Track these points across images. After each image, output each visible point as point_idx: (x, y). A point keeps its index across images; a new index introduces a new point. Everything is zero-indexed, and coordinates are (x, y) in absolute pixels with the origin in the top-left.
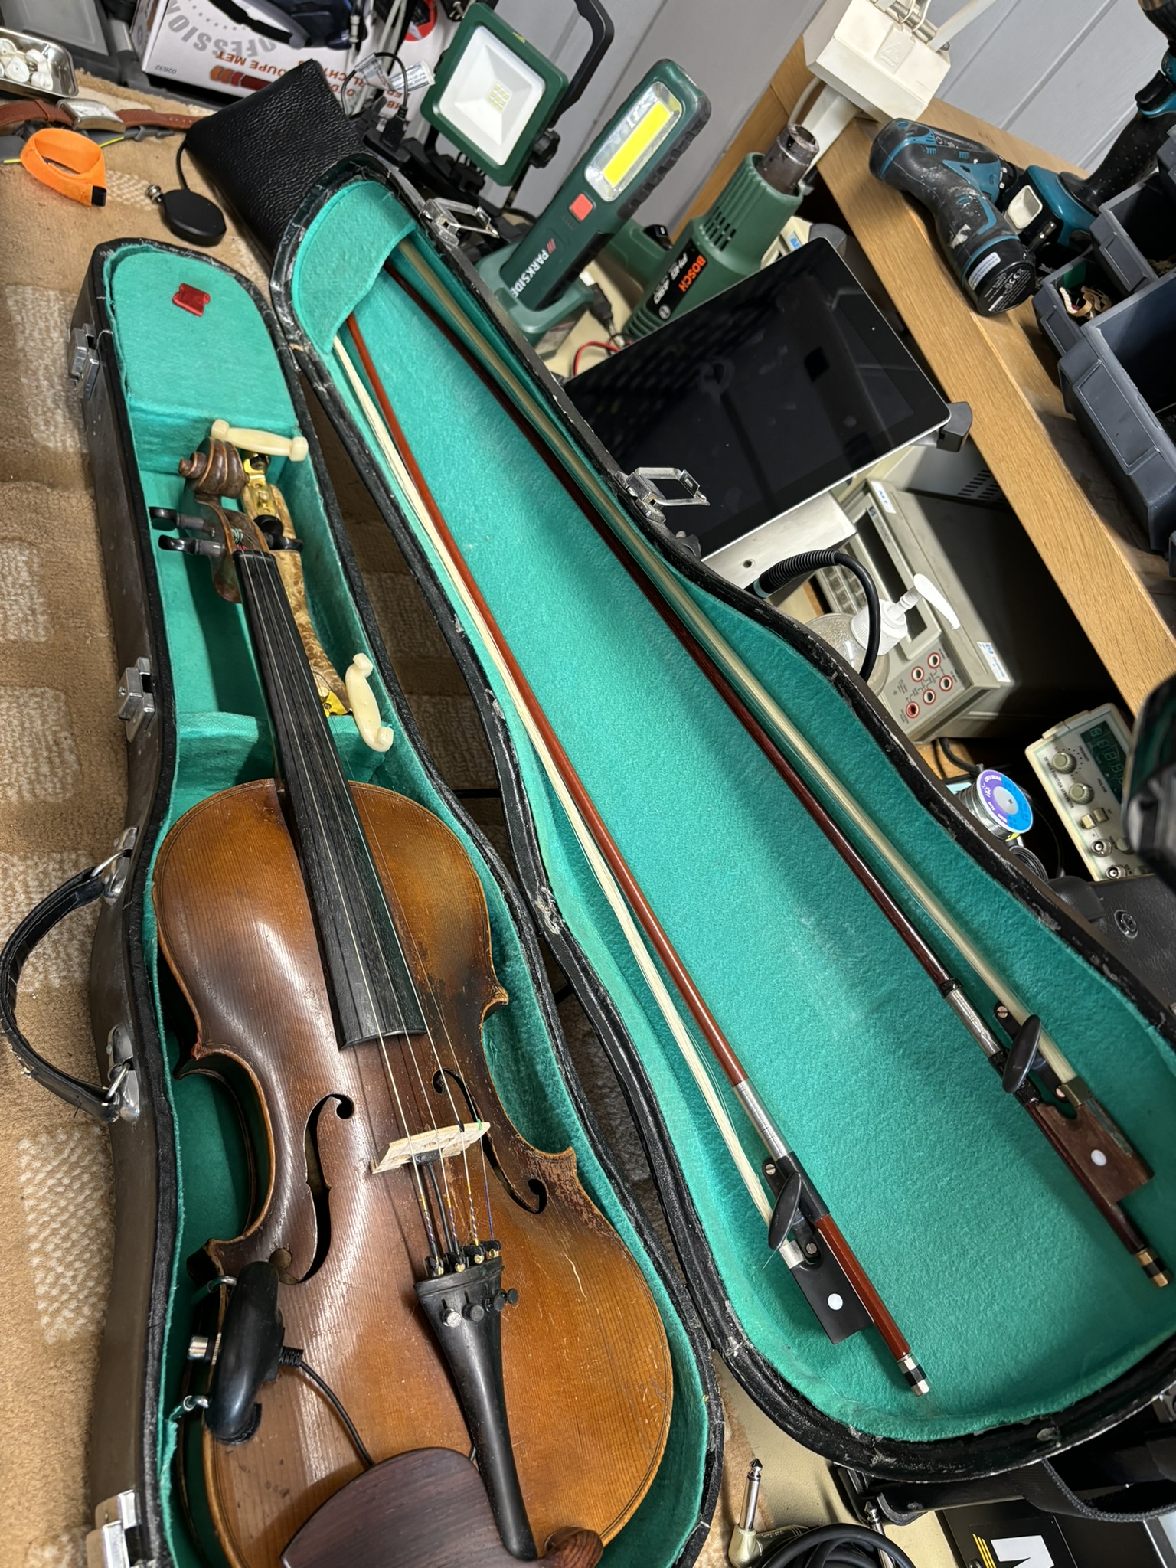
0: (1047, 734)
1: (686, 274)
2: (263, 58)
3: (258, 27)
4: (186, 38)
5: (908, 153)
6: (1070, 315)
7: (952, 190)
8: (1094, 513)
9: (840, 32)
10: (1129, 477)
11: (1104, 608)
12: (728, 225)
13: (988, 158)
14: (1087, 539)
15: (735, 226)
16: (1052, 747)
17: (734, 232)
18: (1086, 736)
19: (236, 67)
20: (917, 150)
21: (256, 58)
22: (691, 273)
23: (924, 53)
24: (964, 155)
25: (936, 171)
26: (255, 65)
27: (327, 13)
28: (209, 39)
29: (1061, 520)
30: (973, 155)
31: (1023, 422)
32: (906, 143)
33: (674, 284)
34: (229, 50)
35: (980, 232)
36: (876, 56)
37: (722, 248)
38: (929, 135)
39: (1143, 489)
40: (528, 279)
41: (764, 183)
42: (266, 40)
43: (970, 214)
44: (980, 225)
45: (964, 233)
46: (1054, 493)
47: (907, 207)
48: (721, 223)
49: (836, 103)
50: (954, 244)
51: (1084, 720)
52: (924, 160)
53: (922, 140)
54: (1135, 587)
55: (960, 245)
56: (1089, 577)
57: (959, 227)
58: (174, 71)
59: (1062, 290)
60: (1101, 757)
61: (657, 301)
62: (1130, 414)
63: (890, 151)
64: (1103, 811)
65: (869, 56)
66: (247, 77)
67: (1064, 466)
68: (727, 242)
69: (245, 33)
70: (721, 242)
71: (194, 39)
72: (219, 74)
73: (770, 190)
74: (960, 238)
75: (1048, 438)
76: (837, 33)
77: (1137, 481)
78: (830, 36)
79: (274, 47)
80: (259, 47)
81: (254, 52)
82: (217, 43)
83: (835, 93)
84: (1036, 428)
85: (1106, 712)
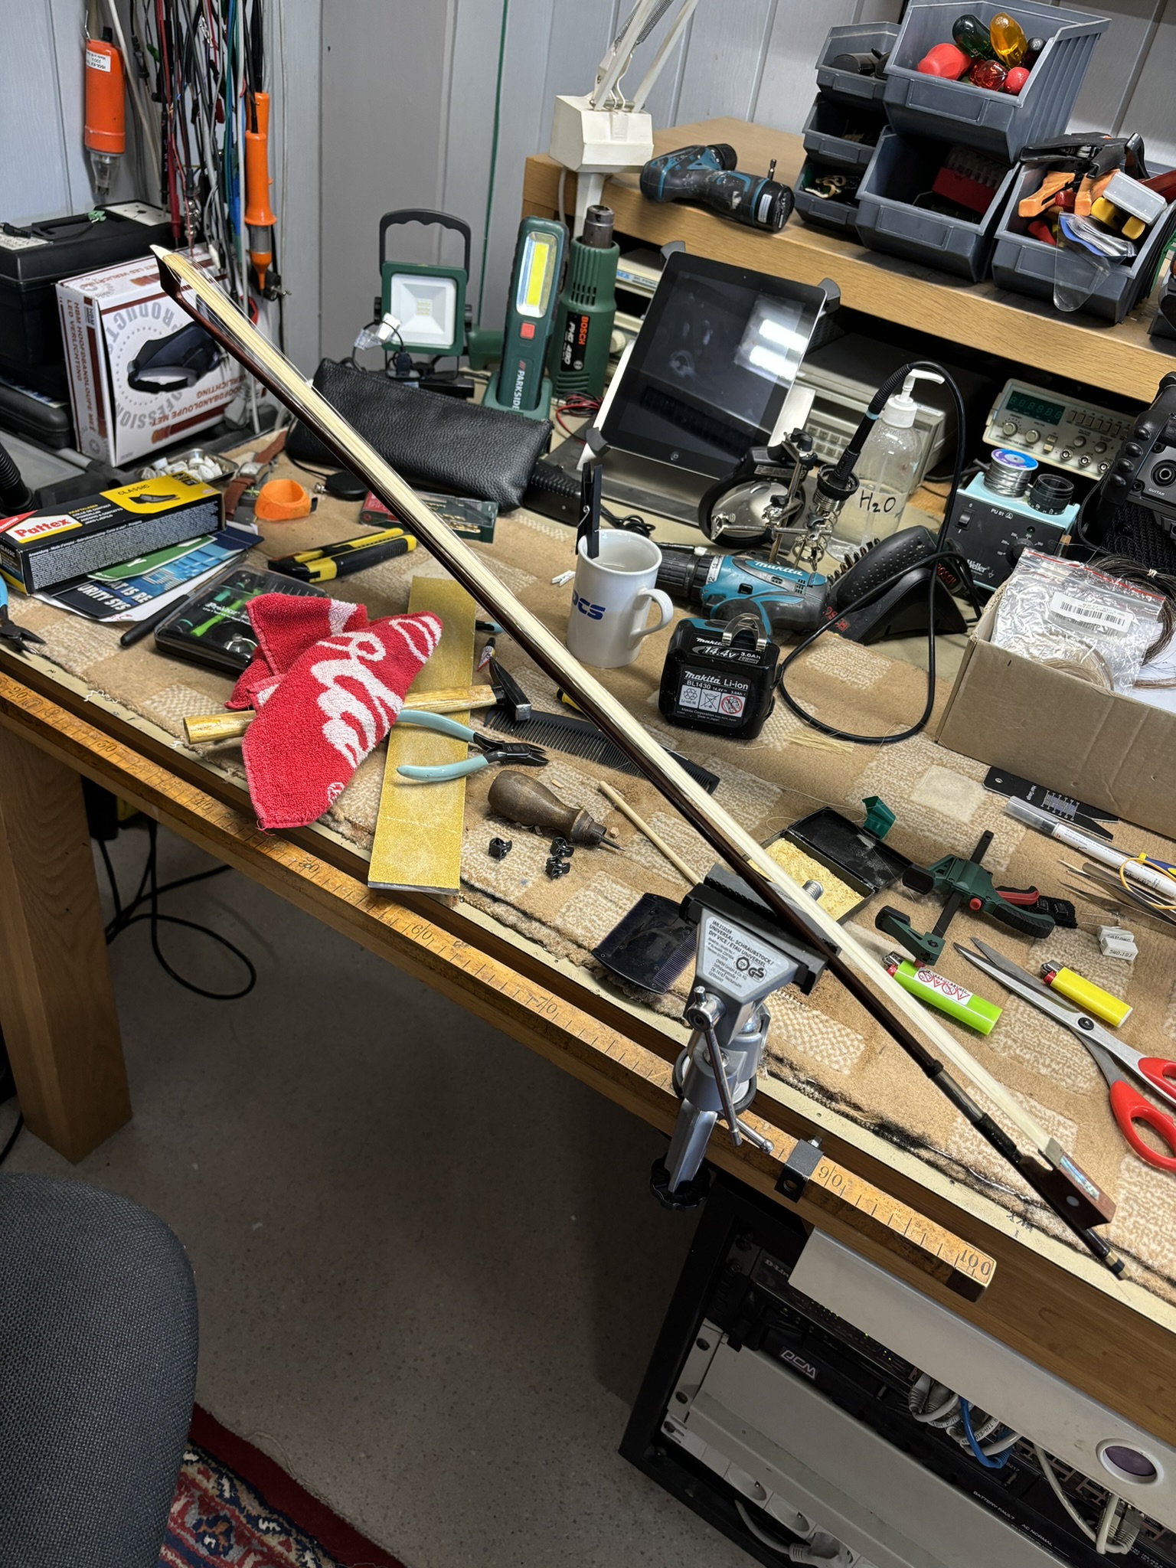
0: (989, 422)
1: (579, 333)
2: (178, 406)
3: (170, 387)
4: (132, 426)
5: (669, 178)
6: (826, 199)
7: (707, 180)
8: (934, 285)
9: (587, 138)
10: (946, 252)
11: (979, 328)
12: (589, 288)
13: (702, 150)
14: (941, 301)
15: (594, 285)
16: (995, 427)
17: (595, 289)
18: (1009, 407)
19: (164, 424)
20: (672, 172)
21: (174, 410)
22: (583, 330)
23: (634, 116)
24: (692, 158)
25: (690, 176)
26: (175, 415)
27: (201, 350)
28: (145, 416)
29: (917, 303)
30: (696, 155)
31: (853, 270)
32: (664, 172)
33: (575, 345)
34: (158, 416)
35: (746, 189)
36: (612, 138)
37: (593, 304)
38: (670, 160)
39: (959, 252)
40: (520, 394)
41: (597, 250)
42: (175, 393)
43: (731, 184)
44: (743, 186)
45: (737, 196)
46: (900, 291)
47: (683, 207)
48: (583, 290)
49: (592, 180)
50: (734, 207)
51: (1002, 399)
52: (680, 174)
53: (670, 165)
54: (989, 305)
55: (739, 204)
56: (957, 319)
57: (731, 196)
58: (131, 454)
59: (807, 189)
60: (1027, 411)
61: (568, 363)
62: (921, 221)
63: (658, 182)
64: (1052, 436)
65: (609, 141)
66: (173, 426)
67: (897, 274)
68: (594, 298)
69: (163, 396)
70: (590, 300)
71: (137, 422)
72: (158, 435)
73: (603, 251)
74: (736, 201)
75: (876, 267)
76: (585, 140)
77: (950, 250)
78: (582, 145)
79: (180, 394)
80: (173, 401)
81: (170, 405)
82: (150, 417)
83: (588, 175)
84: (863, 267)
85: (1012, 386)
